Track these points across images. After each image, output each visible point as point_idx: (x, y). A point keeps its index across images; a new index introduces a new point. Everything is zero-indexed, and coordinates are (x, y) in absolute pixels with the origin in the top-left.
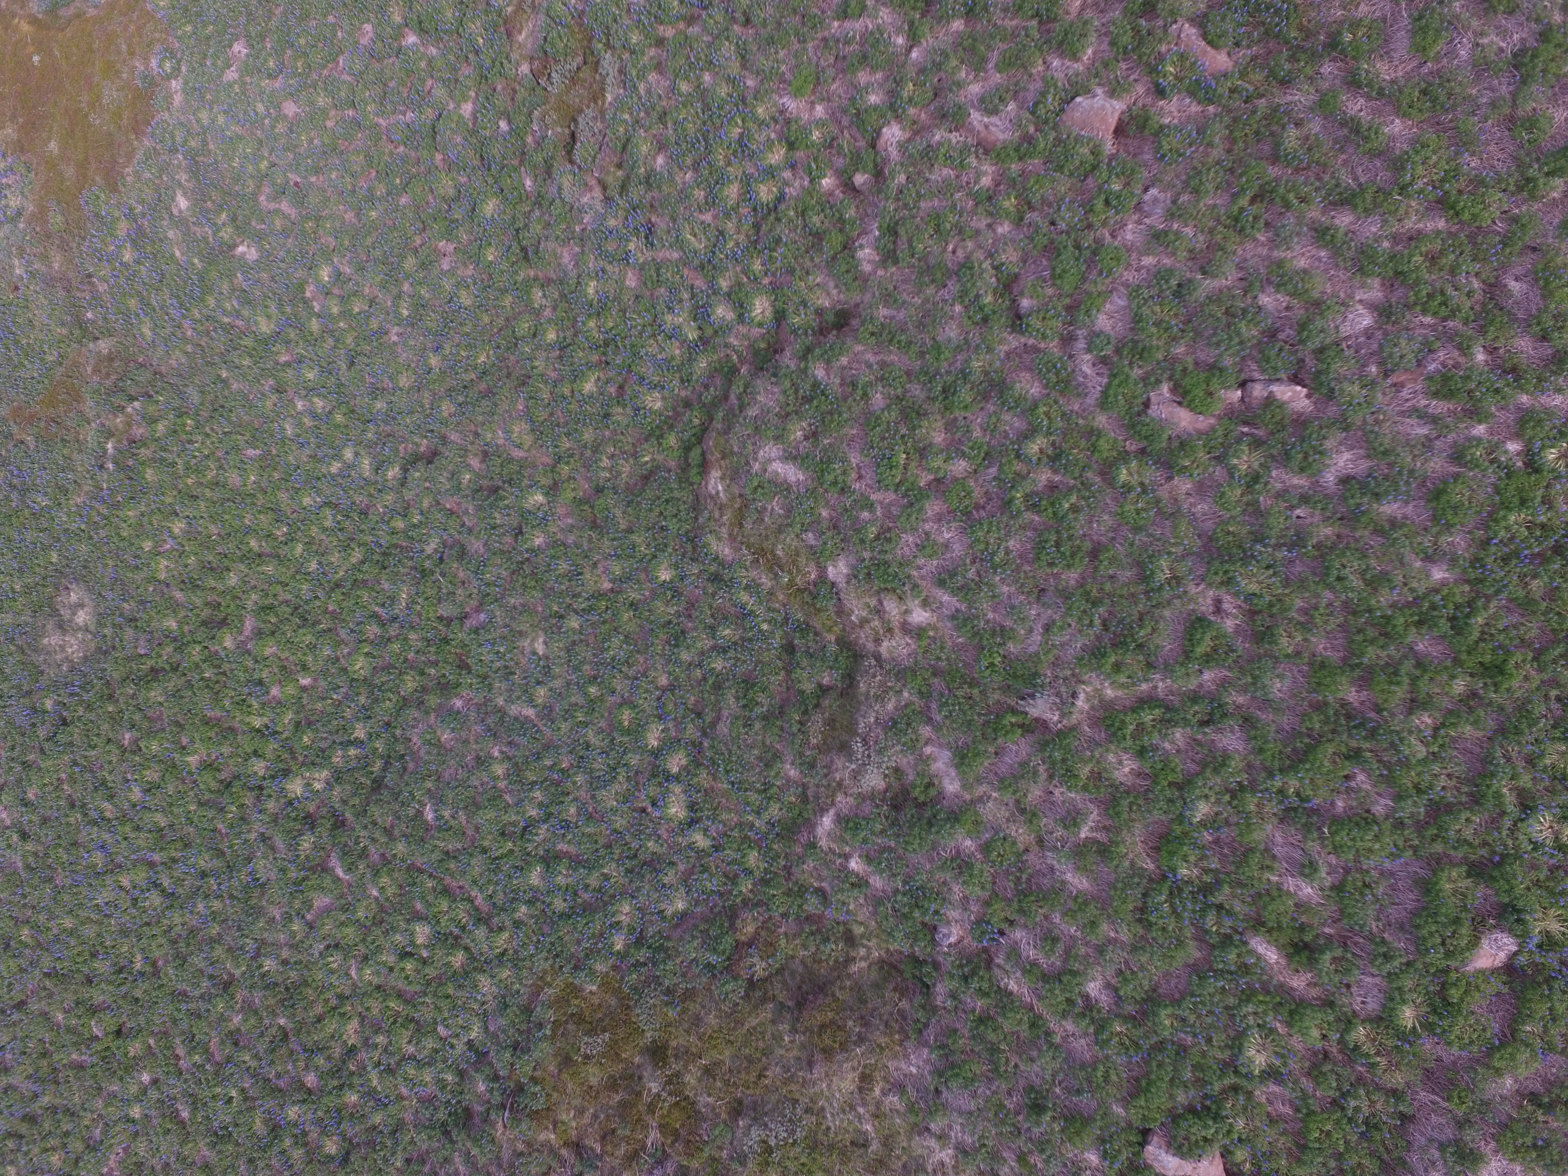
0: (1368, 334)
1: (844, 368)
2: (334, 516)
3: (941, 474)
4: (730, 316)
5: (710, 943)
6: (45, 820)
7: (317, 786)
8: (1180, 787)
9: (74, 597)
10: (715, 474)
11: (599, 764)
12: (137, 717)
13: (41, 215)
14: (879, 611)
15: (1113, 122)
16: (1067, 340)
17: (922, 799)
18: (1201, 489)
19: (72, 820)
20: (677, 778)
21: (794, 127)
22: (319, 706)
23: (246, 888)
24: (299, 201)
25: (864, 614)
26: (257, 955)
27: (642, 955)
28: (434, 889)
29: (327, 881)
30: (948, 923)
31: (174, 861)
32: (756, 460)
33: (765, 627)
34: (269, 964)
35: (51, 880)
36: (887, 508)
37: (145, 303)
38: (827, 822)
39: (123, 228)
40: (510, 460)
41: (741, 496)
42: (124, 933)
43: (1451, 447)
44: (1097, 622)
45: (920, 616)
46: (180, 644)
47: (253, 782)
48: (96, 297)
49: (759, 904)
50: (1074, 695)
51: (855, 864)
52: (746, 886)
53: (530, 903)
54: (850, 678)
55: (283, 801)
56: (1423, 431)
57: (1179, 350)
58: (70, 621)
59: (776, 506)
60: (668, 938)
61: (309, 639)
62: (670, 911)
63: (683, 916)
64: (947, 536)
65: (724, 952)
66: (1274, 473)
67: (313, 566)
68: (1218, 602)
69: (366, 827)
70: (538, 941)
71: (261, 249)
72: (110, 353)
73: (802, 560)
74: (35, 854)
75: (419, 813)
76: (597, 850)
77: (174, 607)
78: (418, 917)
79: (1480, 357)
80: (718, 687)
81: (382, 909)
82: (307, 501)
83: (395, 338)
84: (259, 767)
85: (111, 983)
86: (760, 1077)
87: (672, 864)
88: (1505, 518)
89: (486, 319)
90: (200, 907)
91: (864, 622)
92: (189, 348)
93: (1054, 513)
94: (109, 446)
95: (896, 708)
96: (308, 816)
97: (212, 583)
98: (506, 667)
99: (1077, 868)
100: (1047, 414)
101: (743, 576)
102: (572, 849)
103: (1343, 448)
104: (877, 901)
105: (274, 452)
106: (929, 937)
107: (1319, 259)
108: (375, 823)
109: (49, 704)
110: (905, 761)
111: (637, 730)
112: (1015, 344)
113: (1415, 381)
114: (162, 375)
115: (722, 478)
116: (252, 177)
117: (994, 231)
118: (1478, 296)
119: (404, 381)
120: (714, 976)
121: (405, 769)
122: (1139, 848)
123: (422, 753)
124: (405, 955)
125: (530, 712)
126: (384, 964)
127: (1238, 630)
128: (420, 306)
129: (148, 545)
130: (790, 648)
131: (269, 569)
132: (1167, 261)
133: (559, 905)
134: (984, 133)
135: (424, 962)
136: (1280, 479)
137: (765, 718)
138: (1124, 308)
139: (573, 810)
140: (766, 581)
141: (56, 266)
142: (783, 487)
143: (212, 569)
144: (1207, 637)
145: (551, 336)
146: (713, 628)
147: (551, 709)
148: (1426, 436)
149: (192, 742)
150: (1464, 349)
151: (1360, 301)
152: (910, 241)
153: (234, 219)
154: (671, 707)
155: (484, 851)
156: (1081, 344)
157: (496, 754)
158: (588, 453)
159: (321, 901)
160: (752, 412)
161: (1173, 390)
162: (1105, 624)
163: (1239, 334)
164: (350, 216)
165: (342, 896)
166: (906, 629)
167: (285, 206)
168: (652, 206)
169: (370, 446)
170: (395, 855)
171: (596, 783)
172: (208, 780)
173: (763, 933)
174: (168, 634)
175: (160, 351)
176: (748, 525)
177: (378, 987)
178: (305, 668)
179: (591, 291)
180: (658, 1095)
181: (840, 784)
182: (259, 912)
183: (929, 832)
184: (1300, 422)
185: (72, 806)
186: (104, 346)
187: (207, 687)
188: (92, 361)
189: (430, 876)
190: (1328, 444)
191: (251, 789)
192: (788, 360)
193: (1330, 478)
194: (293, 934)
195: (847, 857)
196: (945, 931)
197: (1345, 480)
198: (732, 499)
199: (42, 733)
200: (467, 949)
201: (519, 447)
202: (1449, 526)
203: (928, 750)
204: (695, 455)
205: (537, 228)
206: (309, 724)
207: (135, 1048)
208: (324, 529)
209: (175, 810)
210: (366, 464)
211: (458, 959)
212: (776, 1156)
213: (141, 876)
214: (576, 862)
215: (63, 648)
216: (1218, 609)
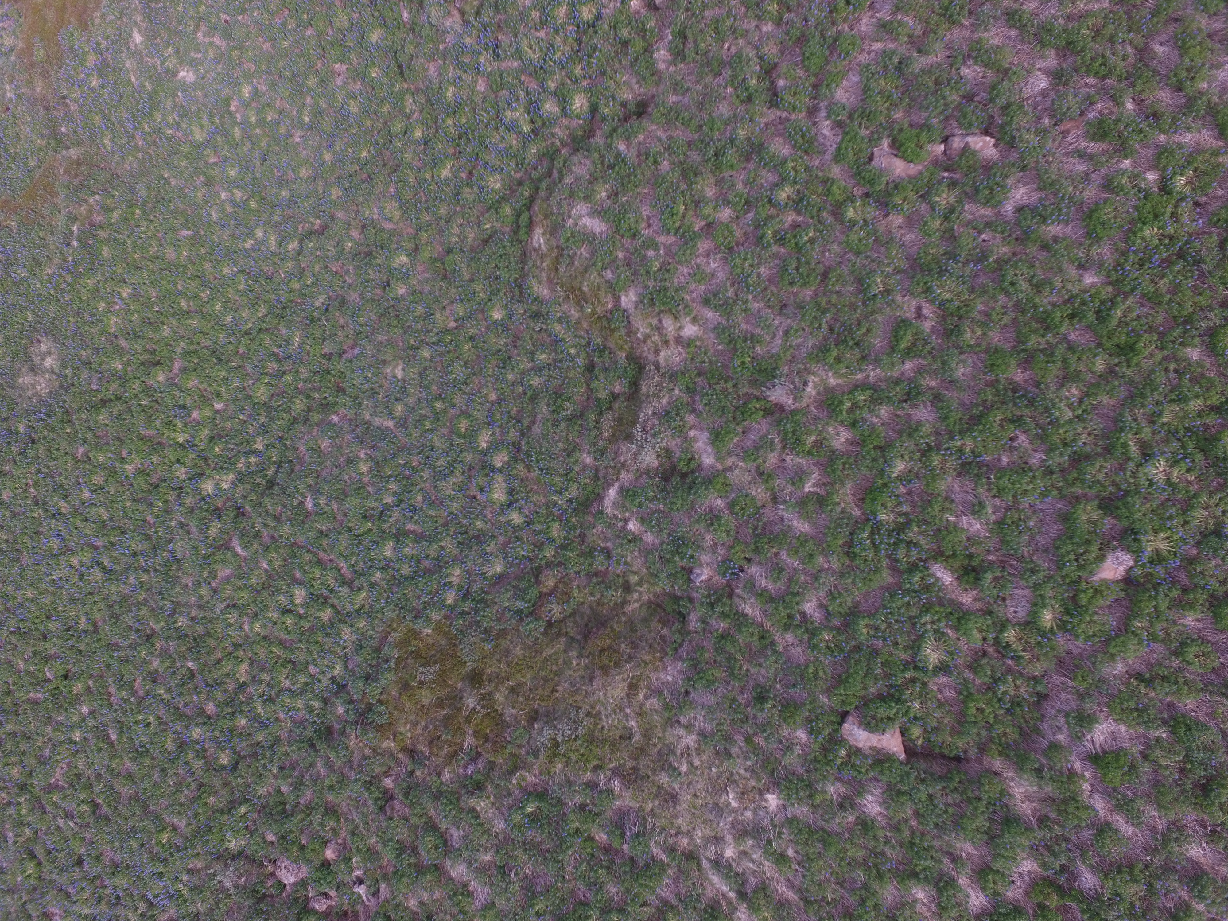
0: (1044, 94)
1: (640, 143)
2: (246, 280)
3: (710, 220)
4: (556, 110)
5: (519, 593)
6: (14, 515)
7: (225, 486)
8: (882, 449)
9: (43, 347)
10: (539, 231)
11: (441, 462)
12: (88, 436)
14: (659, 329)
16: (812, 112)
17: (685, 470)
18: (911, 222)
19: (35, 515)
20: (500, 470)
22: (229, 424)
23: (167, 563)
24: (228, 37)
25: (647, 331)
26: (174, 612)
27: (467, 606)
28: (310, 562)
29: (229, 556)
30: (701, 565)
31: (113, 544)
32: (570, 217)
33: (572, 351)
34: (182, 621)
35: (17, 560)
36: (668, 248)
37: (106, 119)
38: (612, 493)
39: (91, 60)
40: (382, 230)
41: (557, 247)
42: (73, 601)
43: (1103, 178)
44: (825, 326)
45: (690, 330)
46: (123, 380)
47: (176, 484)
48: (68, 115)
49: (560, 564)
50: (805, 383)
51: (632, 526)
52: (549, 552)
53: (383, 569)
54: (635, 385)
55: (198, 497)
56: (1081, 168)
57: (898, 115)
58: (41, 364)
59: (584, 251)
60: (487, 593)
61: (223, 373)
62: (489, 574)
63: (500, 578)
64: (713, 266)
65: (530, 600)
66: (966, 207)
67: (229, 319)
68: (919, 309)
69: (260, 515)
70: (388, 597)
71: (197, 72)
72: (79, 159)
73: (602, 294)
74: (7, 541)
75: (302, 503)
76: (436, 528)
77: (120, 352)
78: (297, 582)
79: (1130, 106)
80: (534, 398)
81: (270, 577)
82: (225, 271)
83: (298, 140)
84: (181, 472)
85: (60, 638)
86: (552, 692)
87: (493, 537)
88: (1141, 230)
89: (369, 123)
90: (132, 580)
91: (647, 337)
92: (140, 155)
93: (796, 244)
94: (75, 228)
95: (669, 403)
96: (217, 509)
97: (150, 334)
98: (372, 389)
99: (801, 515)
100: (794, 168)
101: (557, 311)
102: (418, 528)
103: (1020, 185)
104: (646, 552)
105: (202, 233)
106: (685, 577)
107: (1009, 37)
108: (267, 512)
109: (21, 428)
110: (674, 443)
111: (471, 435)
112: (772, 117)
113: (1078, 128)
114: (118, 176)
115: (543, 234)
116: (191, 18)
117: (760, 30)
118: (1131, 59)
119: (304, 173)
120: (521, 619)
121: (292, 470)
122: (849, 498)
123: (307, 458)
124: (286, 612)
125: (390, 424)
126: (270, 619)
127: (933, 330)
128: (318, 113)
129: (102, 306)
130: (590, 368)
131: (194, 322)
132: (891, 46)
133: (406, 570)
135: (301, 617)
136: (970, 210)
137: (569, 419)
138: (857, 83)
139: (419, 498)
140: (574, 313)
141: (38, 89)
142: (589, 238)
143: (150, 323)
144: (909, 332)
145: (418, 134)
146: (533, 353)
147: (406, 420)
148: (1084, 172)
149: (130, 453)
150: (1117, 101)
151: (1040, 69)
152: (695, 42)
153: (177, 51)
154: (498, 417)
155: (350, 530)
156: (823, 113)
157: (362, 456)
158: (442, 223)
159: (224, 572)
160: (568, 180)
161: (892, 145)
162: (831, 329)
163: (944, 98)
164: (267, 46)
165: (240, 567)
166: (679, 340)
167: (217, 40)
168: (499, 26)
169: (276, 225)
170: (281, 536)
171: (439, 476)
172: (140, 483)
173: (561, 586)
174: (114, 373)
175: (117, 158)
176: (562, 269)
177: (265, 638)
178: (218, 395)
179: (449, 94)
180: (474, 709)
181: (623, 465)
182: (175, 580)
183: (689, 494)
184: (988, 167)
185: (36, 504)
186: (74, 153)
187: (143, 411)
188: (64, 165)
189: (308, 551)
190: (1010, 181)
191: (174, 489)
192: (598, 140)
193: (1009, 208)
194: (201, 597)
195: (626, 521)
196: (698, 571)
197: (1020, 209)
198: (550, 250)
199: (15, 450)
200: (333, 606)
201: (390, 220)
202: (1098, 239)
203: (692, 433)
204: (525, 217)
205: (410, 49)
206: (221, 437)
207: (78, 687)
208: (238, 291)
209: (115, 506)
210: (273, 240)
211: (326, 615)
212: (562, 749)
213: (87, 557)
214: (420, 537)
215: (33, 386)
216: (919, 314)
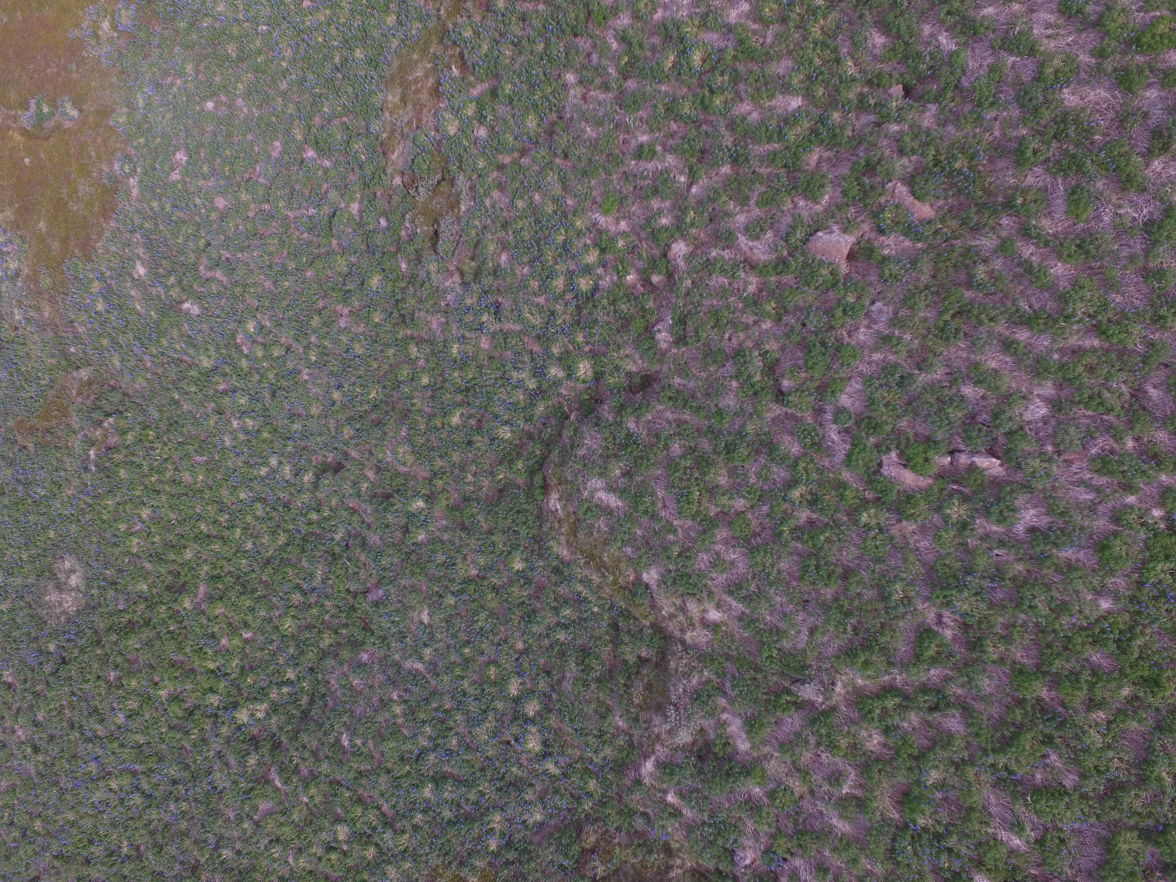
0: (1045, 421)
1: (649, 422)
2: (264, 509)
3: (726, 509)
4: (561, 374)
5: (563, 849)
6: (52, 738)
7: (259, 715)
8: (917, 758)
9: (67, 565)
10: (554, 496)
11: (473, 707)
12: (119, 659)
13: (34, 277)
14: (683, 609)
15: (846, 251)
16: (819, 411)
17: (720, 755)
18: (923, 530)
19: (71, 737)
20: (533, 721)
21: (604, 237)
22: (258, 654)
23: (207, 794)
24: (231, 270)
25: (672, 611)
26: (217, 846)
27: (511, 855)
28: (351, 798)
29: (269, 789)
30: (744, 848)
31: (151, 770)
32: (585, 489)
33: (596, 609)
34: (226, 853)
35: (57, 784)
36: (686, 531)
37: (114, 341)
38: (649, 766)
39: (96, 286)
40: (398, 474)
41: (574, 513)
42: (114, 825)
43: (1111, 511)
44: (849, 628)
45: (714, 615)
46: (151, 603)
47: (210, 711)
48: (77, 336)
49: (598, 820)
50: (833, 684)
51: (671, 798)
52: (587, 805)
53: (424, 811)
54: (663, 655)
55: (233, 726)
56: (1089, 497)
57: (903, 423)
58: (65, 584)
59: (602, 524)
60: (531, 843)
61: (248, 603)
62: (531, 821)
63: (541, 825)
64: (733, 557)
65: (573, 856)
66: (978, 521)
67: (249, 546)
68: (940, 616)
69: (297, 749)
70: (432, 842)
71: (202, 307)
72: (89, 379)
73: (623, 566)
74: (45, 764)
75: (338, 741)
76: (474, 773)
77: (145, 575)
78: (338, 820)
79: (1130, 444)
80: (562, 654)
81: (312, 813)
82: (242, 496)
83: (306, 377)
84: (214, 700)
85: (104, 864)
87: (531, 785)
88: (1154, 568)
89: (375, 365)
90: (172, 807)
91: (672, 616)
92: (149, 376)
93: (814, 545)
94: (92, 452)
95: (699, 683)
96: (253, 739)
97: (172, 557)
98: (401, 632)
99: (841, 817)
100: (805, 469)
101: (578, 572)
102: (455, 771)
103: (1029, 506)
104: (690, 828)
105: (217, 458)
106: (729, 859)
107: (1006, 363)
108: (304, 747)
109: (52, 647)
110: (708, 723)
111: (501, 682)
112: (778, 412)
113: (1082, 460)
114: (129, 396)
115: (559, 500)
116: (193, 251)
117: (759, 326)
118: (1127, 397)
119: (315, 410)
120: (567, 875)
121: (326, 705)
122: (887, 801)
123: (339, 693)
124: (330, 849)
125: (419, 666)
126: (315, 855)
127: (954, 639)
128: (324, 353)
129: (123, 527)
130: (615, 626)
131: (216, 547)
132: (891, 357)
133: (447, 814)
134: (749, 253)
135: (345, 854)
136: (982, 526)
137: (599, 680)
138: (860, 391)
139: (454, 742)
140: (596, 578)
141: (46, 314)
142: (606, 511)
143: (172, 546)
144: (933, 644)
145: (425, 381)
146: (556, 609)
147: (436, 665)
148: (1091, 501)
149: (162, 680)
150: (1118, 438)
151: (1038, 395)
152: (696, 331)
153: (180, 282)
154: (526, 665)
155: (389, 771)
156: (829, 416)
157: (395, 697)
158: (457, 471)
159: (264, 805)
160: (581, 452)
161: (899, 456)
162: (855, 629)
163: (948, 417)
164: (268, 285)
165: (281, 803)
166: (705, 624)
167: (219, 274)
168: (498, 290)
169: (291, 456)
170: (320, 772)
171: (472, 722)
172: (176, 710)
173: (602, 843)
174: (140, 596)
175: (127, 378)
176: (581, 535)
177: (310, 872)
178: (246, 625)
179: (455, 351)
181: (658, 737)
182: (217, 814)
183: (727, 781)
184: (996, 483)
185: (72, 726)
186: (84, 374)
187: (173, 638)
188: (75, 386)
189: (348, 788)
190: (1018, 503)
191: (209, 717)
192: (607, 412)
193: (1020, 528)
194: (245, 831)
195: (665, 792)
196: (742, 854)
197: (1032, 530)
198: (568, 515)
199: (48, 669)
200: (377, 845)
201: (404, 464)
202: (1112, 571)
203: (725, 716)
204: (538, 479)
205: (411, 302)
206: (252, 668)
208: (257, 518)
209: (150, 731)
210: (287, 471)
211: (371, 852)
213: (126, 781)
214: (459, 781)
215: (60, 604)
216: (939, 622)
